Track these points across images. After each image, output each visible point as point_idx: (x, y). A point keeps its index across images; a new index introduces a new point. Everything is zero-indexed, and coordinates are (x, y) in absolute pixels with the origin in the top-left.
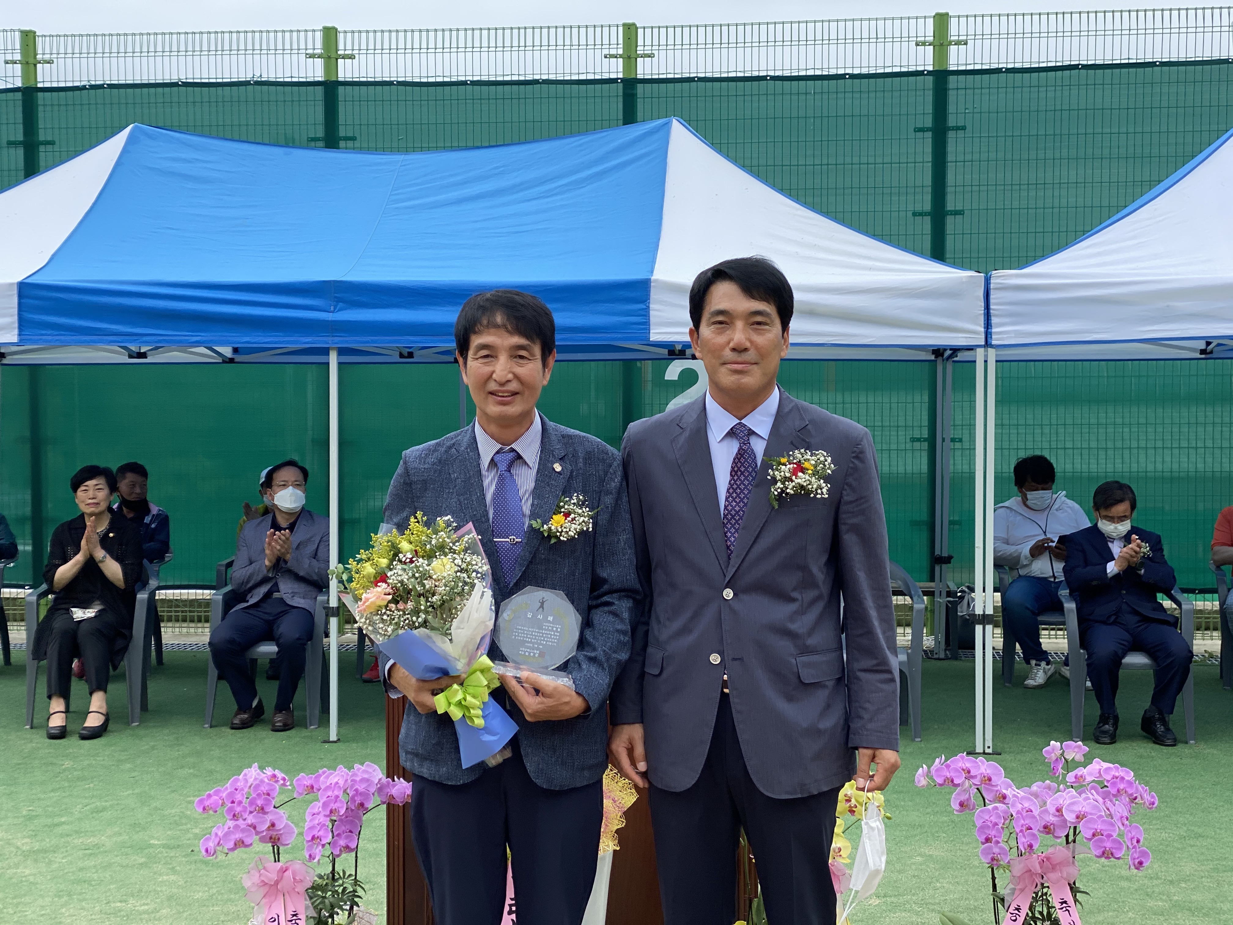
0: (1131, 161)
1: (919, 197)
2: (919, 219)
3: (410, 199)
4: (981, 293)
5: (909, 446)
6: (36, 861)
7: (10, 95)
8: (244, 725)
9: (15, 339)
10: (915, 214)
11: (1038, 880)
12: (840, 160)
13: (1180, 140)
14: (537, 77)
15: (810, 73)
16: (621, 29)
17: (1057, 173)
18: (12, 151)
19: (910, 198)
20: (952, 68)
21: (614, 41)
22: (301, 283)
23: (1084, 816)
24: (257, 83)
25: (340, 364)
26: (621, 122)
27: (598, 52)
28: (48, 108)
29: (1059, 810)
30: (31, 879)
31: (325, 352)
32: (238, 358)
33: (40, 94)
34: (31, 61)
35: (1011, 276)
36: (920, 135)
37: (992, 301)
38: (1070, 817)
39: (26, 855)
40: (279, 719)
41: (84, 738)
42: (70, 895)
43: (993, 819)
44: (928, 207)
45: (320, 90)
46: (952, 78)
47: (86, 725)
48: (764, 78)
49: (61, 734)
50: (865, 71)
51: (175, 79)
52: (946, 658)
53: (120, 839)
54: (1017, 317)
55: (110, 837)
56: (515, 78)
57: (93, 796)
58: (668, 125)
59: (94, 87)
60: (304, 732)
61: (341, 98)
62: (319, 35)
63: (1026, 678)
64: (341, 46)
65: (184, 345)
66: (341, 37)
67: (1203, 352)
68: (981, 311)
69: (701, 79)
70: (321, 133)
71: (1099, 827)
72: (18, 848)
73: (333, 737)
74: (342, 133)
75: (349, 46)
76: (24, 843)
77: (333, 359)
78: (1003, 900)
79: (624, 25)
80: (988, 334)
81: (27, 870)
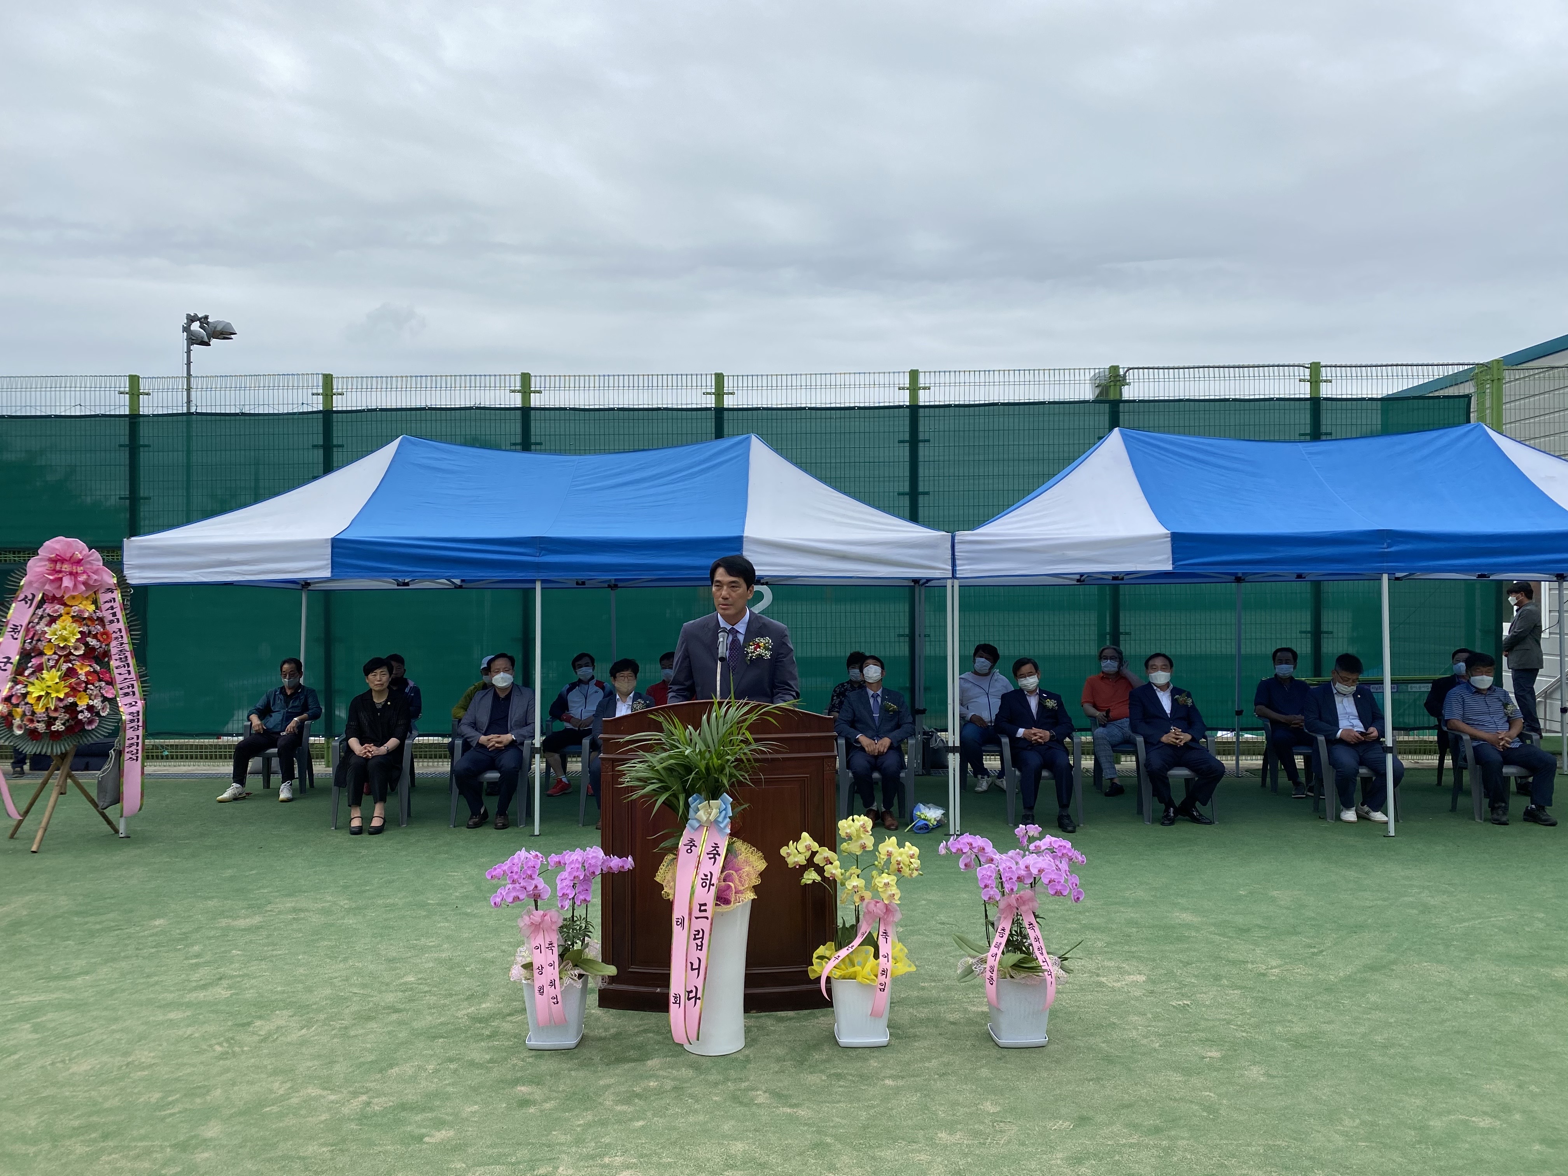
0: (1031, 462)
1: (901, 484)
2: (901, 497)
3: (584, 484)
4: (949, 545)
5: (897, 639)
6: (355, 915)
7: (315, 416)
8: (476, 825)
9: (327, 573)
10: (899, 494)
11: (1015, 911)
12: (852, 460)
13: (1061, 449)
14: (660, 406)
15: (833, 405)
16: (713, 376)
17: (986, 469)
18: (316, 451)
19: (896, 484)
20: (921, 404)
21: (709, 384)
22: (518, 538)
23: (1043, 870)
24: (477, 408)
25: (542, 588)
26: (713, 435)
27: (699, 391)
28: (340, 424)
29: (1026, 867)
30: (354, 926)
31: (534, 581)
32: (464, 585)
33: (335, 415)
34: (329, 393)
35: (967, 535)
36: (901, 445)
37: (956, 550)
38: (1035, 871)
39: (349, 911)
40: (500, 821)
41: (371, 833)
42: (381, 936)
43: (989, 873)
44: (907, 489)
45: (519, 412)
46: (921, 410)
47: (372, 825)
48: (804, 408)
49: (359, 831)
50: (867, 405)
51: (423, 405)
52: (923, 775)
53: (407, 900)
54: (971, 560)
55: (400, 899)
56: (646, 406)
57: (385, 873)
58: (748, 439)
59: (369, 410)
60: (516, 830)
61: (532, 418)
62: (518, 378)
63: (976, 786)
64: (533, 385)
65: (433, 578)
66: (533, 379)
67: (1078, 580)
68: (949, 556)
69: (764, 409)
70: (519, 440)
71: (1053, 877)
72: (342, 907)
73: (537, 832)
74: (533, 440)
75: (538, 385)
76: (344, 903)
77: (538, 586)
78: (993, 924)
79: (716, 374)
80: (954, 571)
81: (350, 921)
